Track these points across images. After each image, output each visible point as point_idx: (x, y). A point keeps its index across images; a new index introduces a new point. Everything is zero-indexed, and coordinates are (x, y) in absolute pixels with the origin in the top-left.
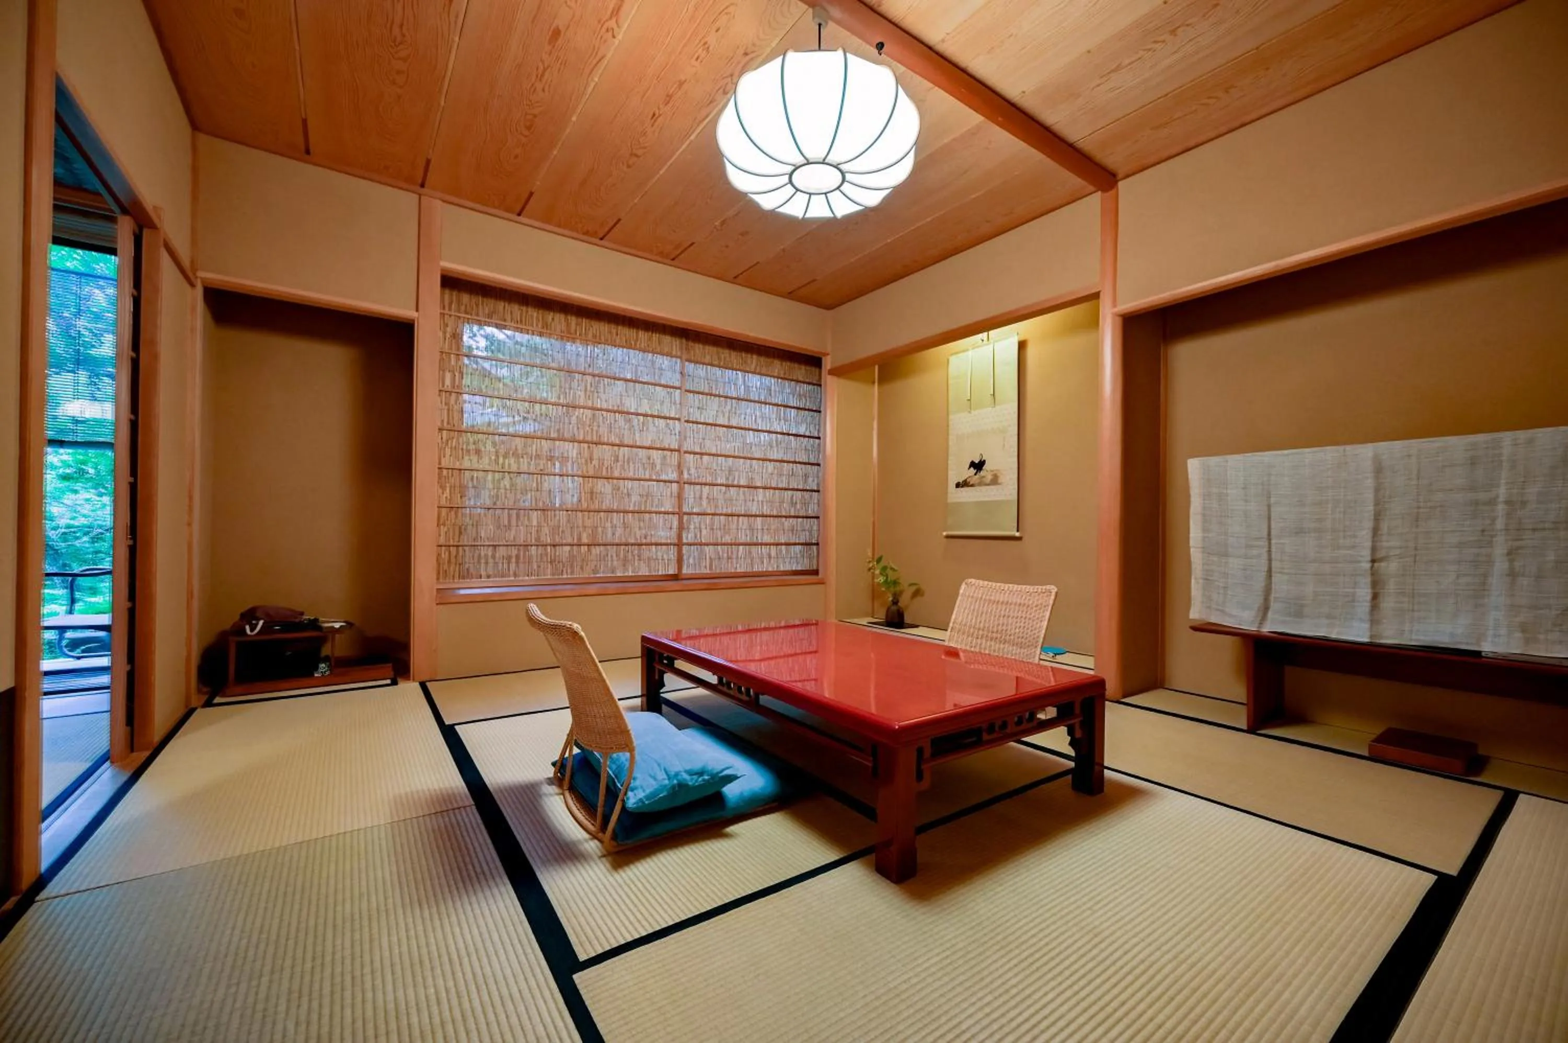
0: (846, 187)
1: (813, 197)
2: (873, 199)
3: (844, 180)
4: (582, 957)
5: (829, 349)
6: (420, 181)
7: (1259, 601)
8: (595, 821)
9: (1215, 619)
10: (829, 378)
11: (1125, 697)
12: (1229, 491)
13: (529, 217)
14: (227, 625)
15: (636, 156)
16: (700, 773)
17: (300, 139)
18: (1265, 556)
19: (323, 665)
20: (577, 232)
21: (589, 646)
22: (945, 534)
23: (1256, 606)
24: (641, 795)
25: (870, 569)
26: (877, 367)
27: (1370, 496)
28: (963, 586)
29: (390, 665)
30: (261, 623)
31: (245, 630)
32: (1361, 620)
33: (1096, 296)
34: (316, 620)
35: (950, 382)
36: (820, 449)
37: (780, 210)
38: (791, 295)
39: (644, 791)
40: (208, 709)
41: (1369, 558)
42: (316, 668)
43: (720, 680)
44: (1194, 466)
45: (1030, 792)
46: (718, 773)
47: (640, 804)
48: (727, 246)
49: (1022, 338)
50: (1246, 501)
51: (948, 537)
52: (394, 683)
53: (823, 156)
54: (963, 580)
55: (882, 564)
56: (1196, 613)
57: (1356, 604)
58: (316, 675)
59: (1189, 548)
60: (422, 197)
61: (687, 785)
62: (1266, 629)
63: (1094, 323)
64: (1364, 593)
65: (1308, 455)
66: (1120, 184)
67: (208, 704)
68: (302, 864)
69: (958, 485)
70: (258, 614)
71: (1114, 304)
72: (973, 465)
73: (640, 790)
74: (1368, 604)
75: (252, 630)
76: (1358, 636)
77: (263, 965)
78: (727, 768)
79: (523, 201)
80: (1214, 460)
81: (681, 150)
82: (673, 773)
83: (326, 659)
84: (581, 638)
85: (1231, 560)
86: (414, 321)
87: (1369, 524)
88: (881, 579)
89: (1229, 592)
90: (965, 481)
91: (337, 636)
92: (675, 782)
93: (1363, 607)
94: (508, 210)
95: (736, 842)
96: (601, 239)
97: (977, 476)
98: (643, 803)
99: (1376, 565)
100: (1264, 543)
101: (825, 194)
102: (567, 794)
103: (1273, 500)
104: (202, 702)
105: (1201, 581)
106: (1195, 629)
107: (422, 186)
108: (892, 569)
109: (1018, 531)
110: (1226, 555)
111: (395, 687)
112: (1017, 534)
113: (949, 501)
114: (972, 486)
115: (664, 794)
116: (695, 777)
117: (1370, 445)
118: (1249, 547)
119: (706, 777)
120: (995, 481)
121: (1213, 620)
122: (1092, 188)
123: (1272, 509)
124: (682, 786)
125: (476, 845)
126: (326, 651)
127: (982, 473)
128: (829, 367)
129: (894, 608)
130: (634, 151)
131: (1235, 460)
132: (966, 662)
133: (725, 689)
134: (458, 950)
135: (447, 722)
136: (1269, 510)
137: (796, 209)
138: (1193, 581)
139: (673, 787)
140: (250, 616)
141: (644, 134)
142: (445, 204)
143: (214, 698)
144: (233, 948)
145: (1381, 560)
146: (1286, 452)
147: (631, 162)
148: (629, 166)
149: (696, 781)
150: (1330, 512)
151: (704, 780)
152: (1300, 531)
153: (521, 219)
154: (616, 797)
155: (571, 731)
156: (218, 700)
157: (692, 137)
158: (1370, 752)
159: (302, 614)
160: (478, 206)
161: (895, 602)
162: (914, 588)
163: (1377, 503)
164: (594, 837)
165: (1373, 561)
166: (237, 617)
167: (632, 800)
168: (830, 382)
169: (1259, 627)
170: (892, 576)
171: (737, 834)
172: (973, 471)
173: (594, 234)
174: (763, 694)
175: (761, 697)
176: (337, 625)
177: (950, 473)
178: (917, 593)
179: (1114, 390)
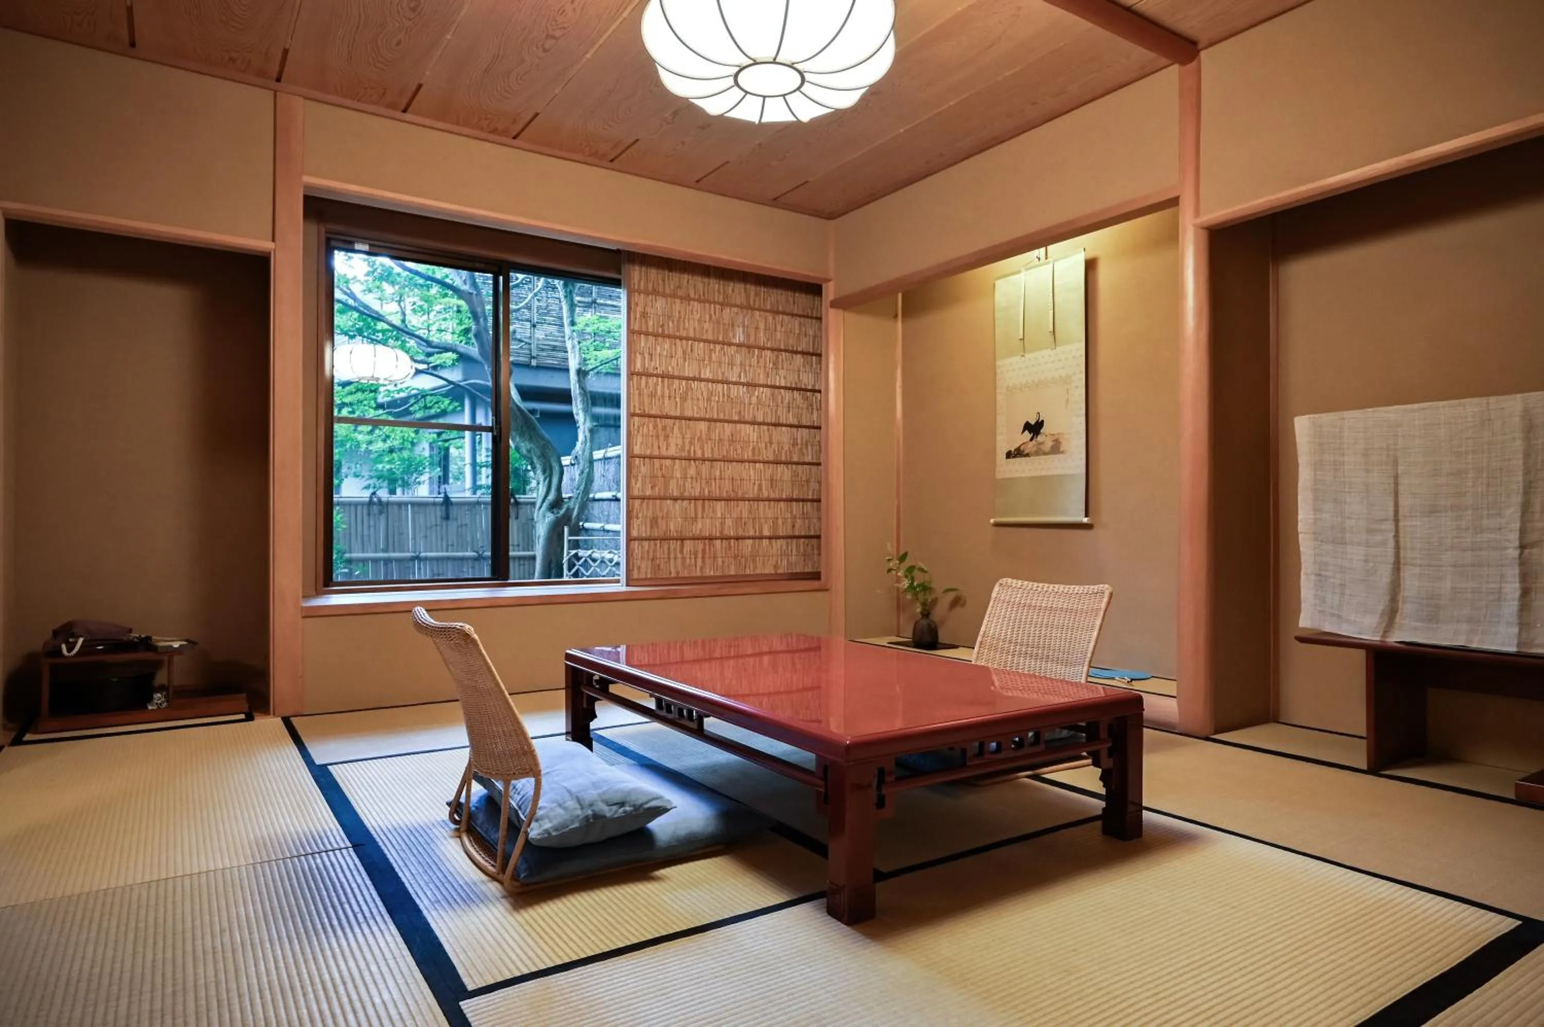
0: (806, 88)
1: (767, 99)
2: (847, 100)
3: (803, 80)
4: (470, 987)
5: (832, 274)
6: (275, 75)
7: (1381, 605)
8: (495, 861)
9: (1329, 627)
10: (832, 311)
11: (1216, 732)
12: (1346, 459)
13: (416, 113)
14: (37, 645)
15: (553, 37)
16: (622, 804)
17: (124, 33)
18: (1391, 543)
19: (159, 695)
20: (482, 129)
21: (484, 652)
22: (992, 521)
23: (1381, 608)
24: (547, 825)
25: (889, 570)
26: (900, 296)
27: (1518, 462)
28: (996, 588)
29: (244, 695)
30: (81, 640)
31: (61, 650)
32: (1509, 624)
33: (1174, 202)
34: (148, 638)
35: (997, 315)
36: (822, 408)
37: (730, 115)
38: (775, 202)
39: (551, 821)
40: (16, 747)
41: (1517, 543)
42: (150, 699)
43: (659, 702)
44: (1302, 426)
45: (1046, 838)
46: (642, 805)
47: (546, 835)
48: (683, 143)
49: (1091, 255)
50: (1367, 471)
51: (997, 525)
52: (249, 718)
53: (774, 55)
54: (998, 580)
55: (908, 563)
56: (1306, 621)
57: (1503, 603)
58: (150, 708)
59: (1297, 534)
60: (278, 94)
61: (604, 817)
62: (1395, 638)
63: (1172, 237)
64: (1513, 588)
65: (1444, 409)
66: (1203, 54)
67: (17, 741)
68: (152, 902)
69: (1009, 455)
70: (76, 630)
71: (1197, 213)
72: (1028, 427)
73: (546, 821)
74: (1516, 603)
75: (69, 650)
76: (1503, 644)
77: (120, 990)
78: (654, 799)
79: (410, 94)
80: (1327, 418)
81: (611, 30)
82: (587, 803)
83: (161, 688)
84: (474, 641)
85: (1349, 549)
86: (270, 253)
87: (1517, 499)
88: (906, 583)
89: (1347, 591)
90: (1018, 449)
91: (176, 658)
92: (590, 812)
93: (1511, 607)
94: (391, 106)
95: (663, 884)
96: (515, 138)
97: (1031, 444)
98: (549, 834)
99: (1527, 551)
100: (1389, 526)
101: (784, 96)
102: (465, 839)
103: (1401, 469)
104: (9, 740)
105: (1313, 577)
106: (1302, 640)
107: (278, 80)
108: (922, 570)
109: (1087, 515)
110: (1343, 543)
111: (250, 723)
112: (1085, 520)
113: (999, 476)
114: (1027, 455)
115: (576, 825)
116: (615, 808)
117: (1519, 396)
118: (1370, 531)
119: (628, 808)
120: (1056, 448)
121: (1328, 628)
122: (1164, 61)
123: (1401, 480)
124: (598, 817)
125: (354, 885)
126: (161, 678)
127: (1040, 438)
128: (831, 297)
129: (924, 622)
130: (551, 33)
131: (1353, 417)
132: (1002, 688)
133: (663, 713)
134: (332, 979)
135: (318, 762)
136: (1396, 484)
137: (748, 112)
138: (1303, 577)
139: (587, 818)
140: (66, 632)
141: (562, 11)
142: (308, 103)
143: (24, 735)
144: (85, 976)
145: (1532, 545)
146: (1416, 406)
147: (547, 46)
148: (545, 51)
149: (616, 812)
150: (1470, 484)
151: (625, 812)
152: (1433, 510)
153: (408, 116)
154: (518, 830)
155: (470, 764)
156: (28, 737)
157: (625, 15)
158: (1517, 795)
159: (130, 631)
160: (348, 102)
161: (926, 614)
162: (952, 595)
163: (1527, 472)
164: (493, 878)
165: (1522, 547)
166: (49, 635)
167: (535, 832)
168: (834, 318)
169: (1384, 636)
170: (919, 579)
171: (668, 878)
172: (1027, 435)
173: (504, 133)
174: (708, 716)
175: (705, 720)
176: (176, 645)
177: (999, 438)
178: (957, 602)
179: (1198, 326)
